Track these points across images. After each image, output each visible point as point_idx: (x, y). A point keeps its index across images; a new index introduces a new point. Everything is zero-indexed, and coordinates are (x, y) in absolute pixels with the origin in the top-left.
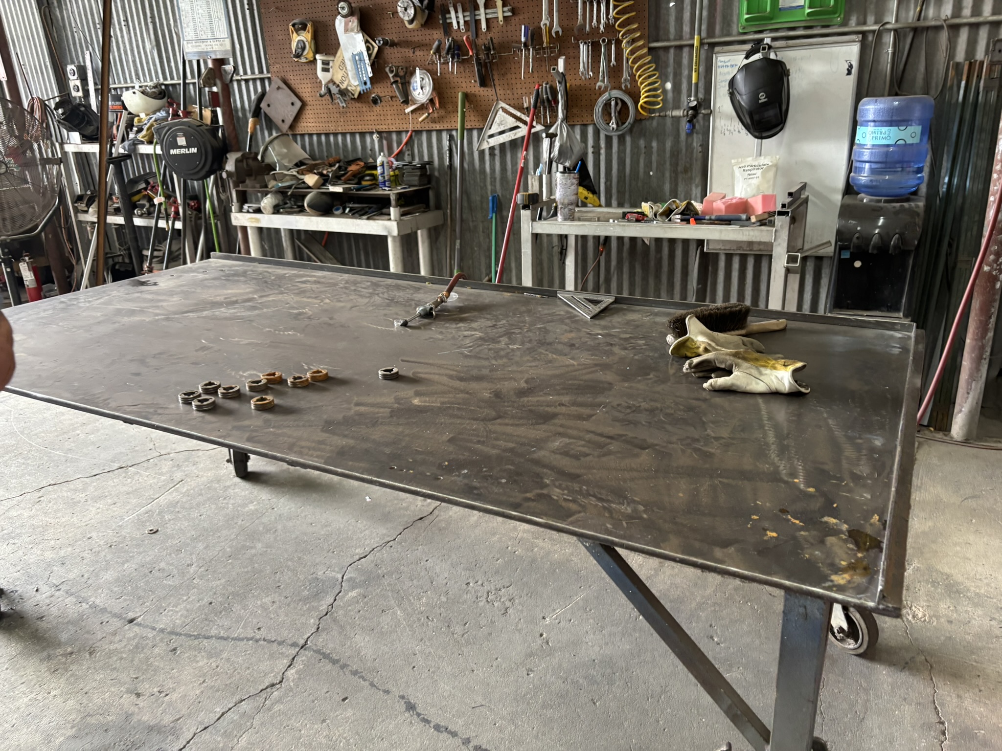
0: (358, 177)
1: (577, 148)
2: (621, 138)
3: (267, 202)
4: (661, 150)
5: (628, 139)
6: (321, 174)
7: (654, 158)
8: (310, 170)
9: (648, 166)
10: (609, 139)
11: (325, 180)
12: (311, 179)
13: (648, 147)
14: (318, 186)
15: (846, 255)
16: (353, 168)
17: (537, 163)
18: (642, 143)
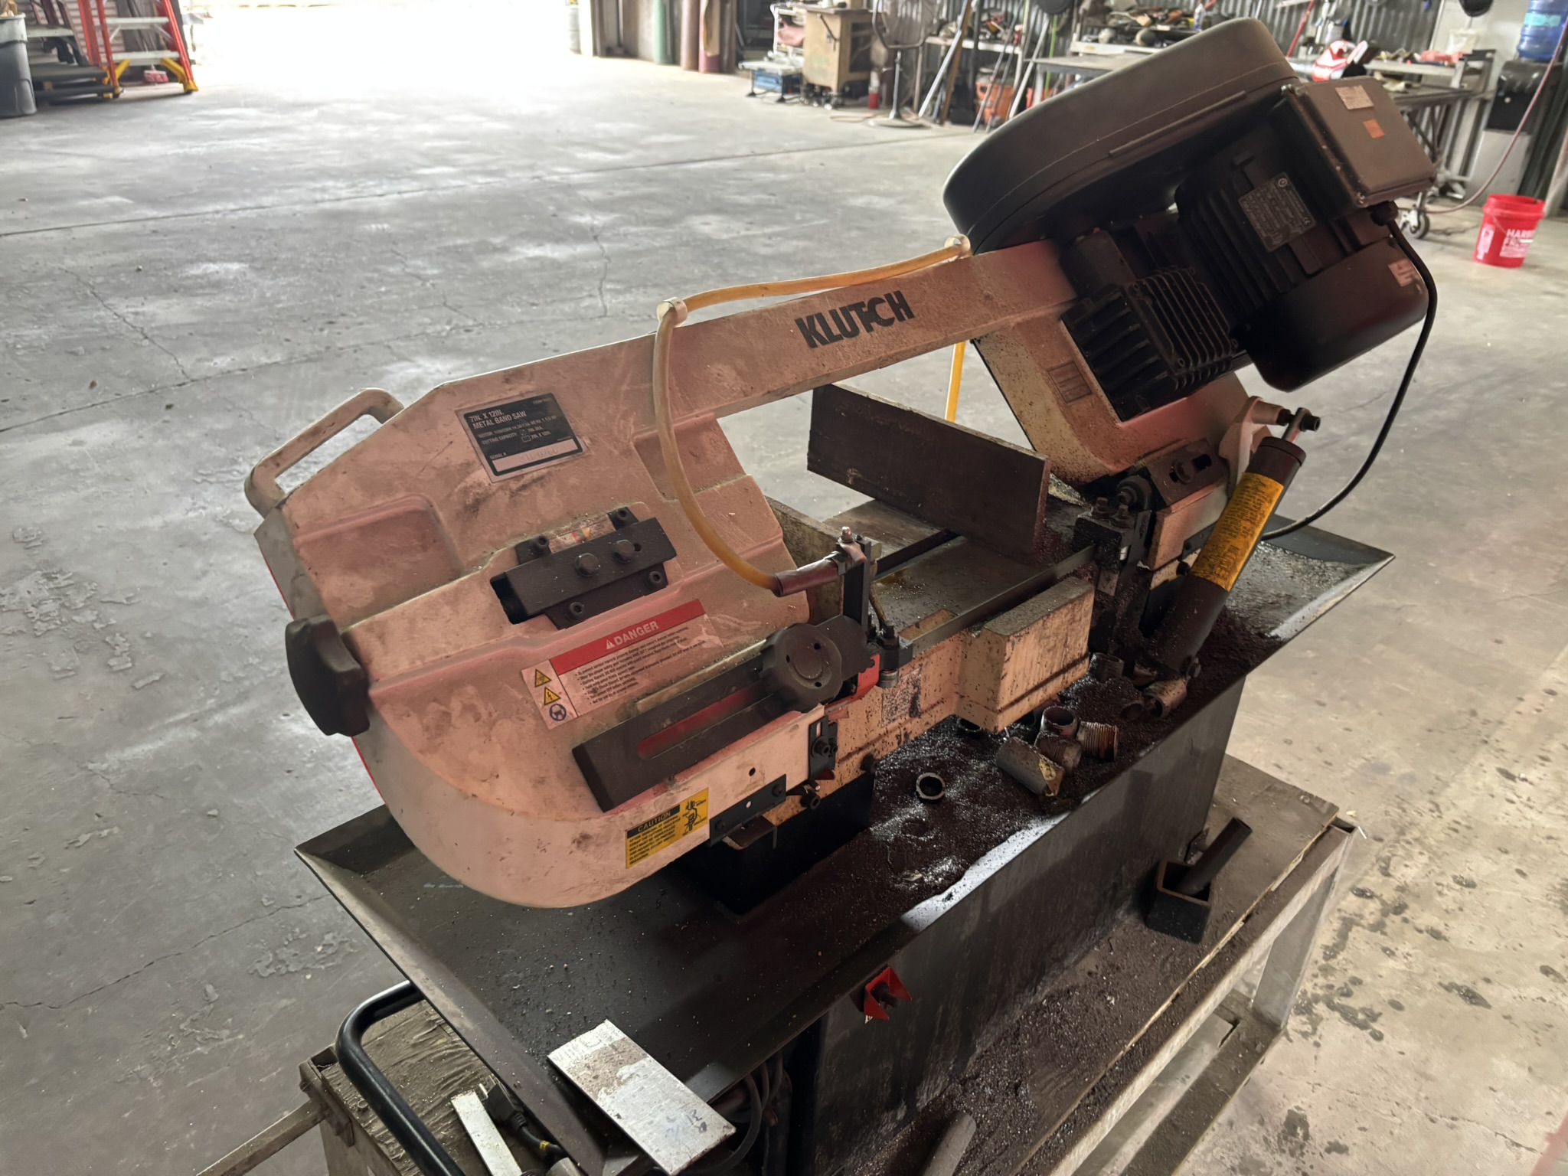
0: (1176, 21)
1: (1347, 12)
2: (1379, 9)
3: (1105, 34)
4: (1405, 19)
5: (1384, 10)
6: (1151, 17)
7: (1399, 24)
8: (1141, 13)
9: (1394, 30)
10: (1370, 9)
11: (1154, 21)
12: (1143, 20)
13: (1396, 18)
14: (1148, 25)
15: (1501, 94)
16: (1173, 15)
17: (1315, 20)
18: (1393, 13)
